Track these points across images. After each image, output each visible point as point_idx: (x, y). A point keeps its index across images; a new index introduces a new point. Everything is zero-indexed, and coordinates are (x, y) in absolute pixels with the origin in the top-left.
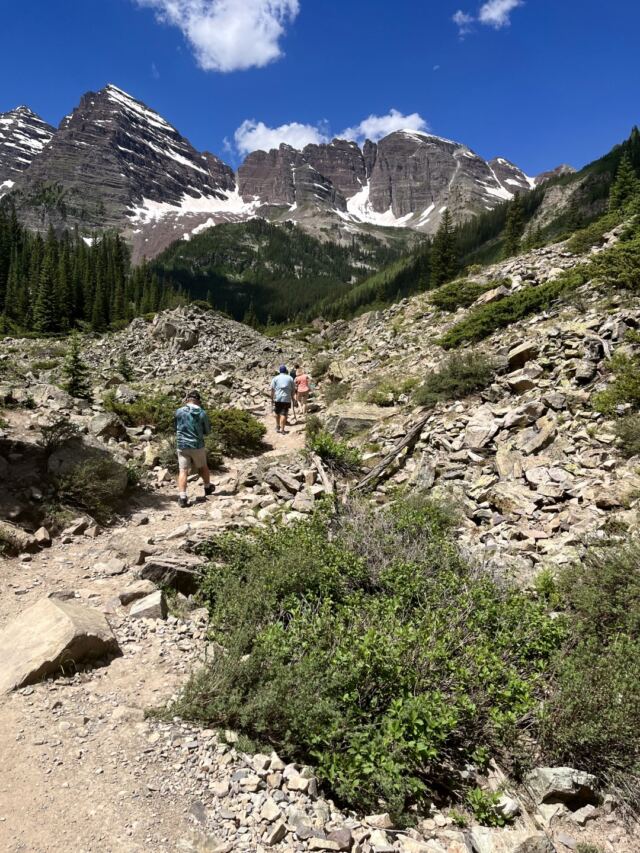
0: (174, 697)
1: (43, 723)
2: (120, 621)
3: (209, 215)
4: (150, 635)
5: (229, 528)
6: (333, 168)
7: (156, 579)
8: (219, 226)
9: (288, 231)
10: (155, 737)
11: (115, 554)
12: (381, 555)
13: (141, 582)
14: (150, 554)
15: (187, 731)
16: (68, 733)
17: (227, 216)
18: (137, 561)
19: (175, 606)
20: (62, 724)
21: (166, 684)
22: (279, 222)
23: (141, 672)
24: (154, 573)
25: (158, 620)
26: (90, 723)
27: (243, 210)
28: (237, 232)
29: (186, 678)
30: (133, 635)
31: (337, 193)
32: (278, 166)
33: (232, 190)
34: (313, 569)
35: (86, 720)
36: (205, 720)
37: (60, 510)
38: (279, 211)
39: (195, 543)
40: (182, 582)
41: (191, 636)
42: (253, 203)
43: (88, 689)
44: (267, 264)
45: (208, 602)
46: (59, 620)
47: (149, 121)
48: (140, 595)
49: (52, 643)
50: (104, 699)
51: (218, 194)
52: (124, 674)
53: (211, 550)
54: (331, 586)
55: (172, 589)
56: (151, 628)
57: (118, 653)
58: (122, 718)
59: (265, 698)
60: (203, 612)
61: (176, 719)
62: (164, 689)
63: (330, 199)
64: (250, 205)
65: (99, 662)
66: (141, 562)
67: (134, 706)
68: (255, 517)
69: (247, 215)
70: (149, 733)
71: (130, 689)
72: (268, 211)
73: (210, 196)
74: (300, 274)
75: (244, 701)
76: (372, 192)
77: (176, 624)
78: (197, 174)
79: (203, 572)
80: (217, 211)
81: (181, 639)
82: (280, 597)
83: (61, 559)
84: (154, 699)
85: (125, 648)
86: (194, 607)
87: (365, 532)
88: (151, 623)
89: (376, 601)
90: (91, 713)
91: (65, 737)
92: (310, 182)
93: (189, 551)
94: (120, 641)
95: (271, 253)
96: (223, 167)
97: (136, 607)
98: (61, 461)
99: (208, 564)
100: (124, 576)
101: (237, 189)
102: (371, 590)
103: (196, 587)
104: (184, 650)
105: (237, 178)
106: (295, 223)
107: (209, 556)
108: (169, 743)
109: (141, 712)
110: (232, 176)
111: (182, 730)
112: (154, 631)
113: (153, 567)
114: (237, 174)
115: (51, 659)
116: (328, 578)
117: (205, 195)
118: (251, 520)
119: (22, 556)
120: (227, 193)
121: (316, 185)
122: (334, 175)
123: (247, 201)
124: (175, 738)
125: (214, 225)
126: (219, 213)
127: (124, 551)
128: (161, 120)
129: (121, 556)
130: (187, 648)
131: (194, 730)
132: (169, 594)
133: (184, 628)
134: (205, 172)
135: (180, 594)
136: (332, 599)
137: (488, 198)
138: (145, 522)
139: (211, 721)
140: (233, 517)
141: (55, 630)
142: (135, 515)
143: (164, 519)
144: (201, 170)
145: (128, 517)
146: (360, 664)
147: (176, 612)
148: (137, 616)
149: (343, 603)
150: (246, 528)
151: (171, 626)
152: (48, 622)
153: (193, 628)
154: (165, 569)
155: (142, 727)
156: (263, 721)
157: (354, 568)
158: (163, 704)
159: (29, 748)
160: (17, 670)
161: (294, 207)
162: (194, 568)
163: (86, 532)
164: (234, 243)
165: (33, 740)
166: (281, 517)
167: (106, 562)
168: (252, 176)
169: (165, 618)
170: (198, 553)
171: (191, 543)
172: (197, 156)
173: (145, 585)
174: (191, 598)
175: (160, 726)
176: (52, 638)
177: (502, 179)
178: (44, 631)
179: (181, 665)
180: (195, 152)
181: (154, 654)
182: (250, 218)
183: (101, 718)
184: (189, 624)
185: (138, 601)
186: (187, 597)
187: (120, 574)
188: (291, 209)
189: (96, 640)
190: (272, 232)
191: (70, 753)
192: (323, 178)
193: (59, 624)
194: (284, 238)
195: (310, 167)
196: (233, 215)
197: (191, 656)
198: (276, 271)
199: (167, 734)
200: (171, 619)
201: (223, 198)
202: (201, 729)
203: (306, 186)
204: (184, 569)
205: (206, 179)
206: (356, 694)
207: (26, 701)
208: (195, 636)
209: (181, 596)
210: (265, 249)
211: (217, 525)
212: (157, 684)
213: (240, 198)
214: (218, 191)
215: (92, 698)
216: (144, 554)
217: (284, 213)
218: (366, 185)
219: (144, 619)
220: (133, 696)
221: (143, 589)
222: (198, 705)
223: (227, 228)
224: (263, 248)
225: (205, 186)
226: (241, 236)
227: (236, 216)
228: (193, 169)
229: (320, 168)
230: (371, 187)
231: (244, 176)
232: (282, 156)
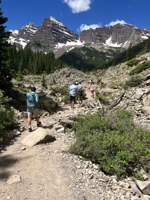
0: (68, 149)
1: (40, 152)
2: (55, 133)
3: (73, 46)
4: (62, 136)
5: (78, 115)
6: (102, 33)
7: (63, 125)
8: (75, 48)
9: (91, 49)
10: (64, 156)
11: (54, 120)
12: (114, 122)
13: (60, 125)
14: (61, 120)
15: (71, 156)
16: (46, 154)
18: (59, 121)
19: (67, 131)
20: (44, 152)
21: (66, 146)
22: (89, 47)
23: (60, 144)
24: (63, 124)
25: (64, 133)
26: (50, 153)
27: (81, 44)
28: (79, 50)
29: (70, 145)
30: (58, 136)
31: (103, 39)
32: (89, 34)
33: (78, 40)
34: (98, 124)
35: (49, 152)
36: (75, 153)
37: (42, 111)
38: (89, 44)
39: (71, 118)
40: (68, 126)
41: (71, 137)
43: (49, 146)
44: (86, 57)
45: (74, 130)
46: (43, 132)
47: (59, 24)
48: (60, 128)
49: (42, 136)
50: (53, 148)
52: (57, 144)
53: (75, 119)
54: (102, 128)
55: (66, 127)
56: (62, 135)
57: (55, 140)
58: (57, 152)
59: (88, 149)
60: (73, 132)
61: (68, 153)
62: (65, 147)
63: (101, 41)
64: (82, 43)
65: (52, 141)
66: (59, 122)
67: (59, 150)
68: (84, 113)
69: (81, 46)
70: (63, 155)
71: (58, 147)
72: (86, 44)
73: (73, 41)
74: (94, 59)
75: (83, 150)
76: (112, 39)
77: (67, 134)
78: (70, 36)
79: (73, 124)
80: (74, 45)
81: (69, 137)
82: (91, 129)
83: (42, 121)
84: (63, 149)
85: (57, 139)
86: (71, 131)
87: (110, 117)
88: (62, 134)
89: (113, 132)
90: (50, 151)
91: (45, 155)
92: (97, 37)
93: (70, 119)
94: (56, 137)
95: (87, 54)
96: (76, 34)
97: (59, 131)
98: (42, 100)
99: (74, 122)
100: (56, 124)
101: (79, 39)
102: (112, 129)
103: (72, 127)
104: (69, 140)
106: (93, 47)
107: (74, 121)
108: (67, 157)
109: (61, 151)
110: (78, 36)
111: (70, 155)
112: (63, 136)
113: (62, 122)
114: (79, 36)
115: (42, 140)
116: (102, 126)
117: (72, 41)
118: (83, 114)
119: (34, 120)
120: (77, 40)
121: (98, 38)
122: (102, 35)
123: (81, 42)
124: (68, 157)
125: (74, 48)
126: (75, 45)
127: (55, 119)
128: (62, 24)
129: (55, 120)
130: (70, 139)
131: (72, 155)
132: (66, 128)
133: (69, 135)
134: (72, 36)
135: (68, 128)
136: (103, 131)
137: (141, 39)
138: (60, 114)
139: (76, 154)
140: (79, 113)
141: (42, 134)
142: (58, 112)
143: (64, 113)
144: (71, 35)
145: (56, 113)
146: (110, 144)
147: (67, 132)
148: (59, 132)
149: (105, 132)
150: (82, 115)
151: (66, 135)
152: (41, 132)
153: (71, 135)
154: (65, 123)
155: (61, 154)
156: (88, 154)
157: (108, 124)
158: (66, 150)
159: (38, 157)
160: (35, 141)
161: (93, 43)
162: (71, 123)
163: (47, 115)
164: (79, 52)
165: (39, 155)
166: (90, 113)
167: (52, 121)
168: (83, 36)
169: (65, 133)
170: (72, 120)
171: (70, 118)
173: (61, 126)
174: (71, 130)
175: (65, 154)
176: (42, 135)
177: (145, 34)
178: (40, 134)
179: (69, 143)
180: (70, 31)
181: (63, 140)
182: (82, 46)
183: (52, 152)
184: (70, 135)
185: (59, 129)
186: (70, 129)
187: (55, 124)
188: (92, 44)
189: (51, 136)
190: (87, 49)
191: (46, 158)
192: (100, 36)
193: (43, 133)
194: (90, 51)
195: (97, 33)
196: (78, 46)
197: (71, 141)
198: (88, 59)
199: (67, 156)
200: (66, 133)
201: (76, 42)
202: (74, 155)
204: (69, 123)
205: (72, 37)
206: (109, 150)
207: (37, 148)
208: (72, 137)
209: (68, 129)
210: (86, 54)
211: (76, 114)
212: (64, 146)
213: (80, 42)
214: (75, 40)
215: (50, 148)
216: (60, 120)
217: (91, 45)
218: (110, 37)
219: (61, 133)
220: (59, 148)
221: (60, 127)
222: (73, 150)
223: (77, 49)
224: (85, 53)
225: (72, 39)
226: (80, 51)
227: (79, 46)
228: (69, 35)
229: (99, 33)
230: (112, 37)
231: (81, 36)
232: (90, 31)
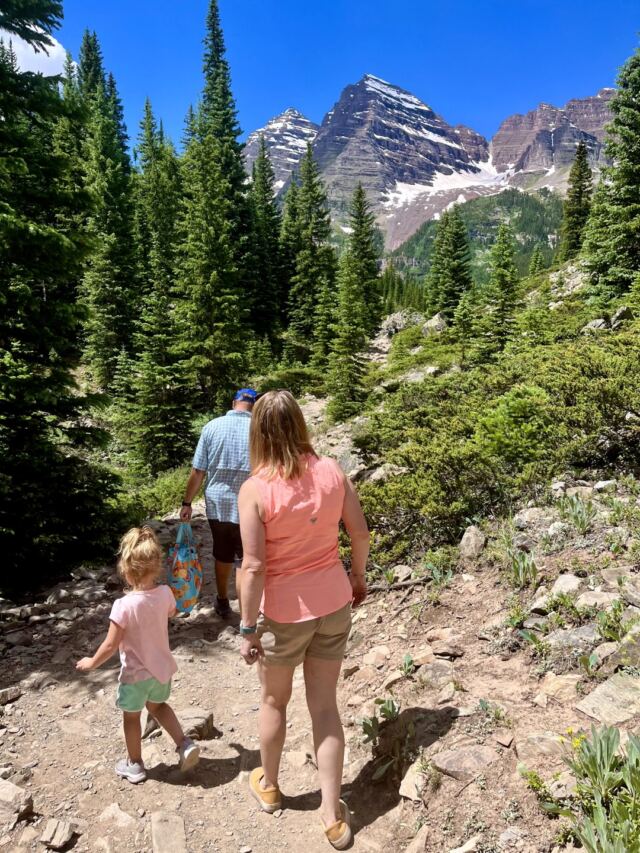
3: (460, 192)
6: (599, 121)
8: (469, 202)
9: (543, 199)
17: (478, 190)
22: (532, 190)
27: (496, 182)
28: (488, 206)
31: (602, 151)
32: (536, 129)
33: (485, 160)
38: (535, 178)
42: (507, 171)
44: (518, 236)
47: (404, 104)
51: (471, 167)
63: (593, 157)
64: (503, 175)
69: (499, 187)
72: (522, 180)
73: (462, 171)
74: (554, 243)
78: (450, 149)
80: (468, 186)
92: (571, 141)
95: (523, 225)
96: (476, 138)
101: (490, 160)
105: (491, 147)
106: (551, 189)
110: (486, 146)
114: (491, 144)
117: (458, 171)
120: (480, 165)
121: (577, 145)
122: (599, 130)
123: (500, 170)
125: (464, 201)
126: (471, 188)
128: (415, 100)
134: (457, 146)
144: (454, 145)
161: (552, 171)
164: (484, 218)
168: (506, 143)
172: (449, 131)
180: (448, 127)
182: (502, 189)
188: (548, 174)
190: (525, 201)
192: (586, 135)
194: (538, 207)
195: (572, 126)
196: (485, 188)
198: (528, 242)
201: (475, 170)
203: (565, 148)
205: (458, 154)
210: (517, 222)
213: (494, 168)
214: (470, 164)
217: (541, 179)
223: (477, 203)
224: (514, 220)
225: (458, 161)
226: (492, 210)
227: (488, 188)
228: (446, 145)
229: (583, 124)
231: (498, 144)
232: (540, 117)
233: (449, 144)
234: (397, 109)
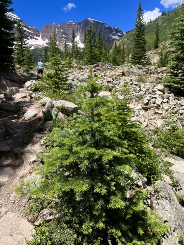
3: (33, 45)
6: (69, 30)
8: (35, 49)
17: (38, 45)
27: (43, 43)
28: (41, 50)
31: (70, 38)
32: (52, 30)
33: (39, 36)
42: (46, 41)
47: (13, 17)
63: (68, 40)
64: (44, 42)
69: (44, 45)
73: (32, 39)
76: (80, 37)
78: (28, 32)
92: (62, 35)
96: (36, 30)
101: (41, 36)
105: (40, 33)
106: (58, 47)
110: (39, 32)
117: (31, 39)
120: (38, 38)
121: (63, 36)
122: (69, 32)
123: (44, 40)
125: (34, 48)
126: (36, 44)
128: (16, 16)
134: (30, 31)
137: (112, 39)
144: (29, 31)
164: (40, 54)
168: (45, 33)
172: (28, 27)
177: (117, 33)
180: (27, 25)
182: (44, 46)
188: (57, 43)
192: (65, 33)
195: (62, 30)
196: (40, 45)
201: (36, 39)
203: (60, 36)
205: (31, 34)
213: (42, 39)
214: (35, 37)
218: (78, 35)
223: (38, 49)
225: (31, 36)
226: (42, 52)
229: (65, 30)
230: (80, 36)
231: (42, 33)
232: (53, 26)
233: (28, 30)
234: (10, 18)
